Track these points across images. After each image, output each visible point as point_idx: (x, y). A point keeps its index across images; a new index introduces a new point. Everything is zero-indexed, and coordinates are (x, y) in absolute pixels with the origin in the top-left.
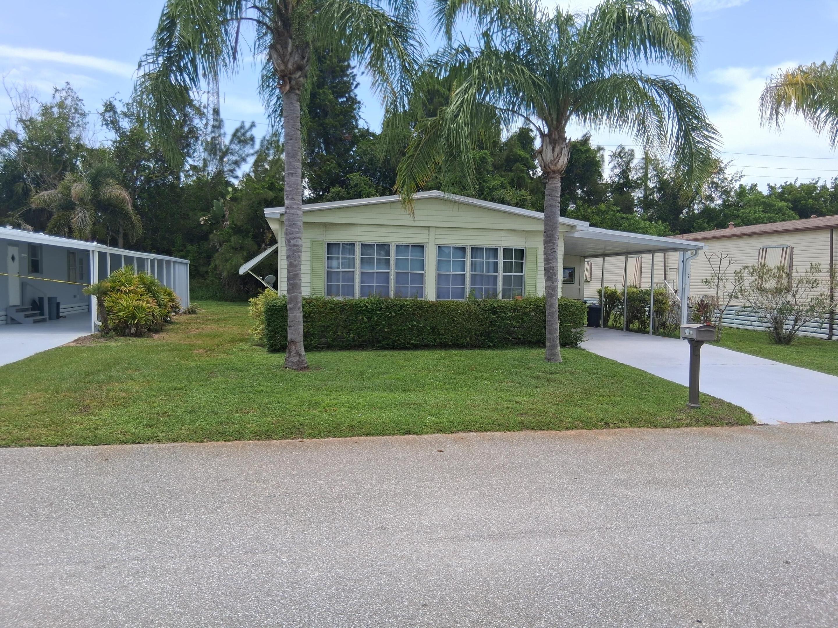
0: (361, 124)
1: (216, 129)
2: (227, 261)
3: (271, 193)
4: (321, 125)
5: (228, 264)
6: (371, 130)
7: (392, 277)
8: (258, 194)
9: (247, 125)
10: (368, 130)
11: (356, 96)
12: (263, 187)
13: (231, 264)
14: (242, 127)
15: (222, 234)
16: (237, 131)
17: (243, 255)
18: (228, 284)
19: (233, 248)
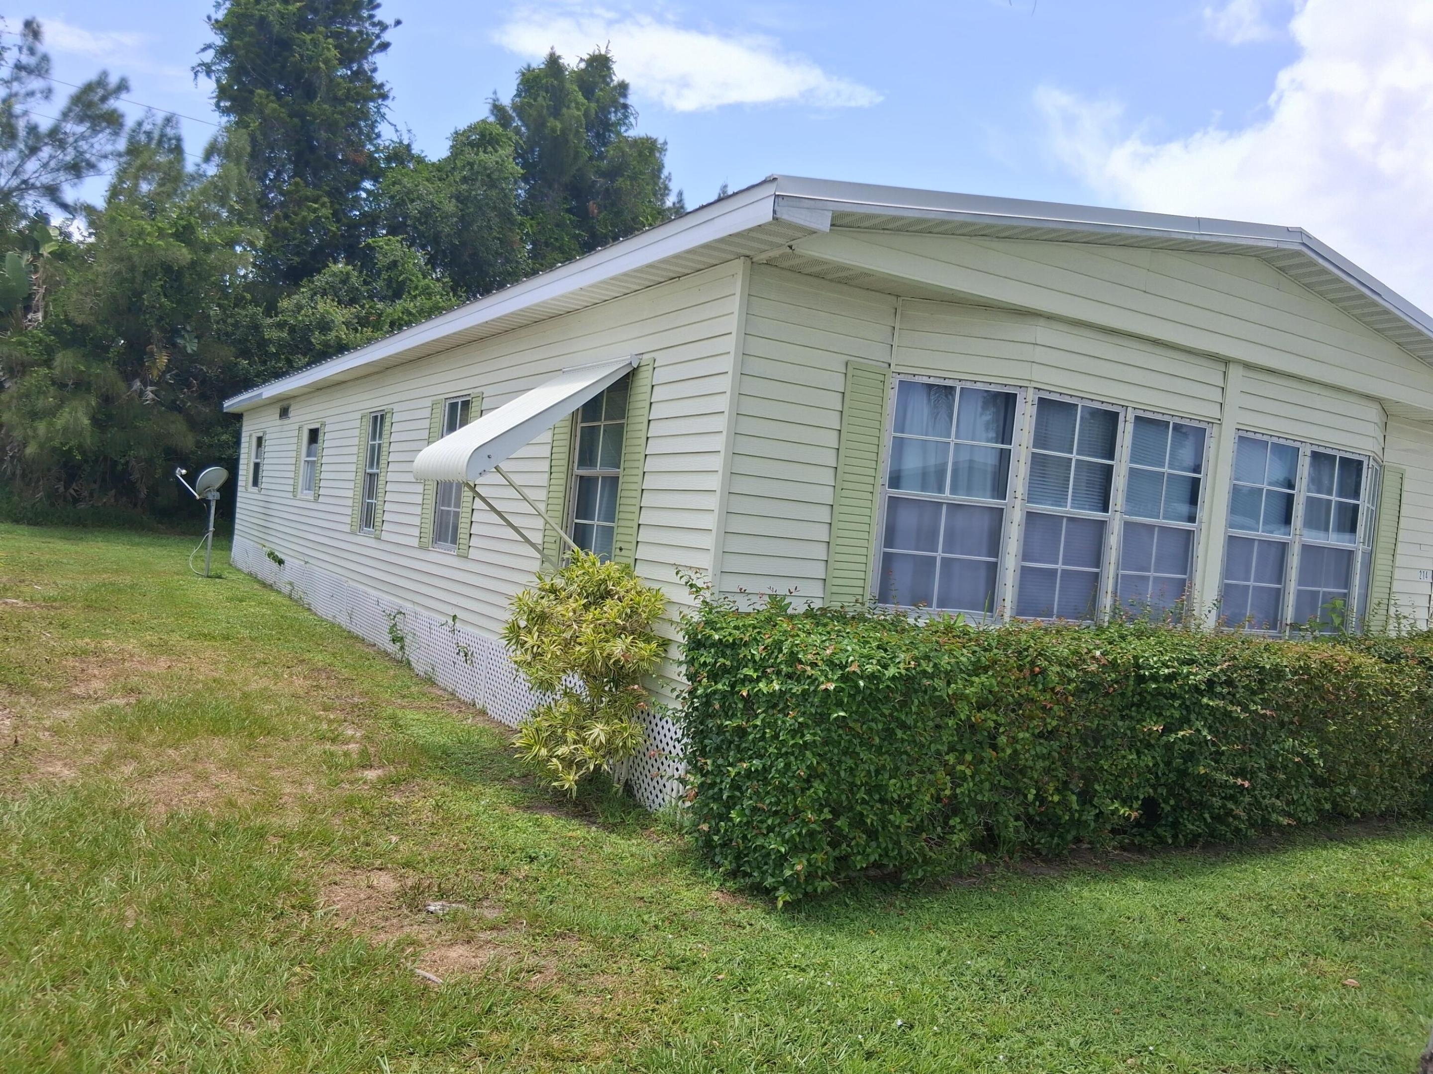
0: (387, 135)
1: (23, 74)
2: (34, 415)
3: (185, 251)
4: (301, 115)
5: (42, 427)
6: (416, 150)
7: (1114, 540)
8: (150, 248)
9: (113, 80)
10: (408, 146)
11: (374, 70)
12: (161, 234)
13: (51, 424)
14: (101, 82)
15: (20, 343)
16: (89, 88)
17: (88, 404)
18: (24, 476)
19: (54, 383)
